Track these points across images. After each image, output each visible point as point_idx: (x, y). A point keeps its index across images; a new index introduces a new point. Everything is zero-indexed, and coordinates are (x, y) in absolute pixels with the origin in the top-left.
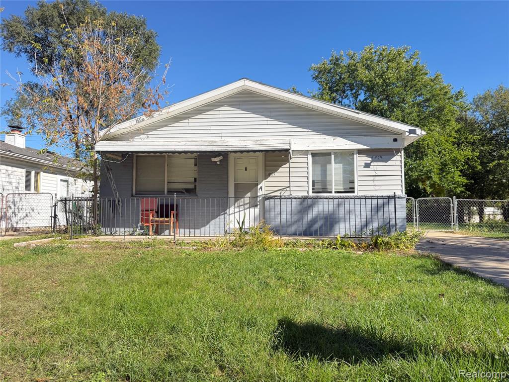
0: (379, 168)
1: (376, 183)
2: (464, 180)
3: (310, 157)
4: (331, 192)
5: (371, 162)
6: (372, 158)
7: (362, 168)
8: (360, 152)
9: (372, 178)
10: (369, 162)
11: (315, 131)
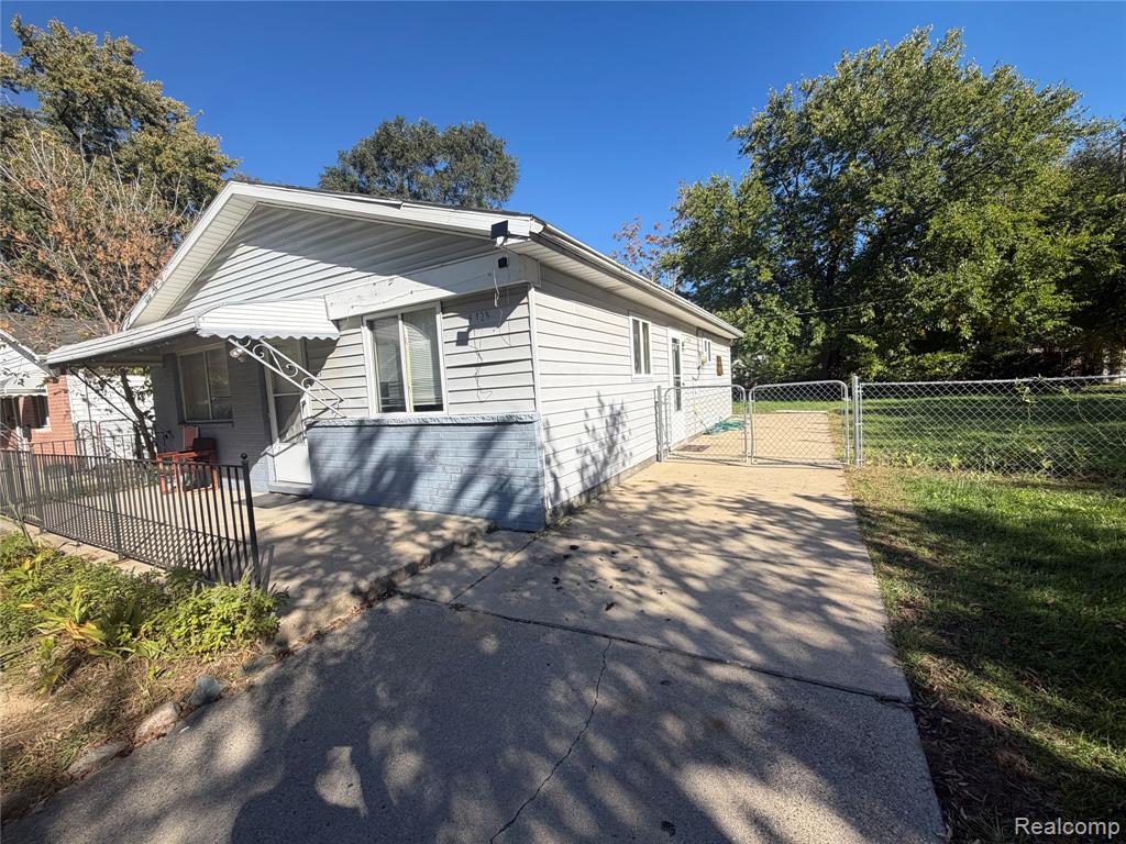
0: (485, 344)
1: (483, 383)
2: (1066, 302)
3: (365, 330)
4: (403, 409)
5: (469, 331)
6: (470, 319)
7: (454, 348)
8: (445, 306)
9: (472, 371)
10: (465, 330)
11: (360, 269)
